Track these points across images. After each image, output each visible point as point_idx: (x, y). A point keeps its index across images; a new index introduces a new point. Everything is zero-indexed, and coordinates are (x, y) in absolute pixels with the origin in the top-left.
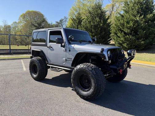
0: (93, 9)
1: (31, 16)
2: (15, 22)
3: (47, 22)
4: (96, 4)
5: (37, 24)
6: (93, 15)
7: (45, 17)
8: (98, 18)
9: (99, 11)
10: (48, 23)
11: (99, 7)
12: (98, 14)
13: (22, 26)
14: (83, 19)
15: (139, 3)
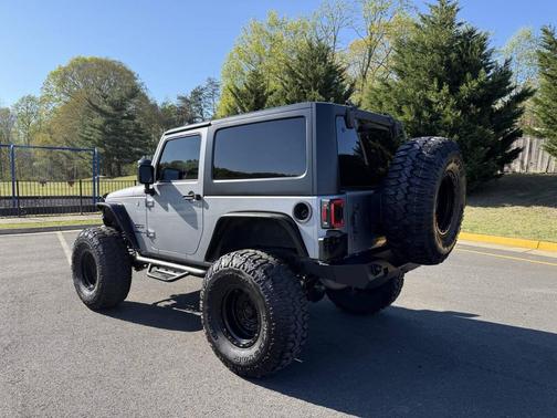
0: (301, 59)
1: (88, 77)
2: (31, 99)
3: (146, 98)
4: (310, 45)
5: (111, 104)
6: (302, 80)
7: (138, 81)
8: (315, 90)
9: (321, 69)
10: (152, 102)
11: (320, 54)
12: (317, 78)
13: (55, 111)
14: (271, 93)
15: (437, 47)
